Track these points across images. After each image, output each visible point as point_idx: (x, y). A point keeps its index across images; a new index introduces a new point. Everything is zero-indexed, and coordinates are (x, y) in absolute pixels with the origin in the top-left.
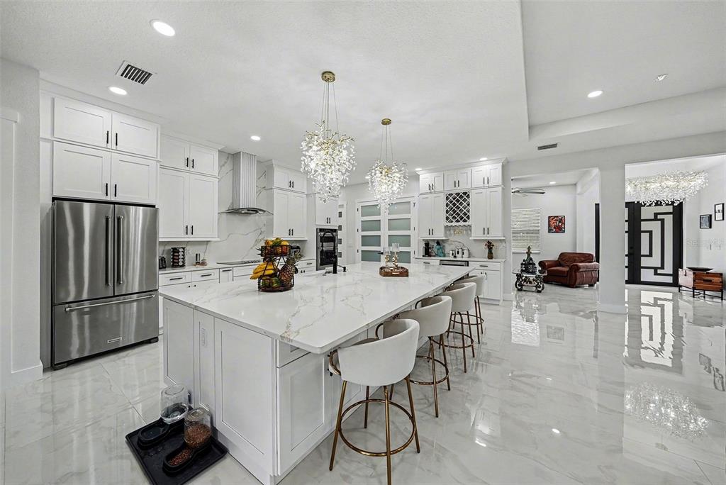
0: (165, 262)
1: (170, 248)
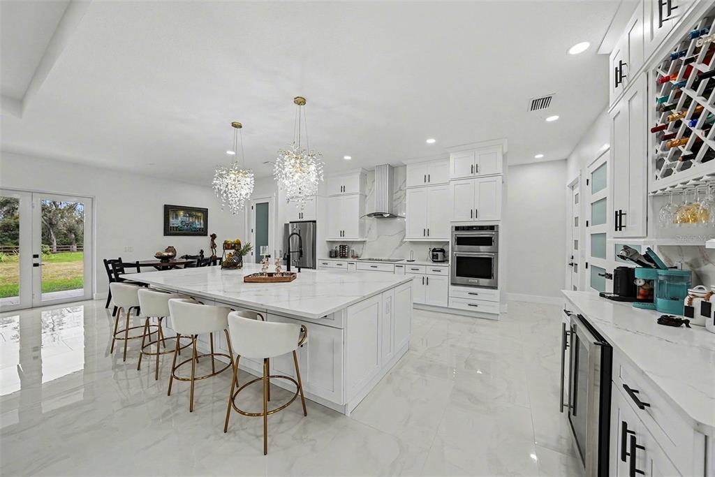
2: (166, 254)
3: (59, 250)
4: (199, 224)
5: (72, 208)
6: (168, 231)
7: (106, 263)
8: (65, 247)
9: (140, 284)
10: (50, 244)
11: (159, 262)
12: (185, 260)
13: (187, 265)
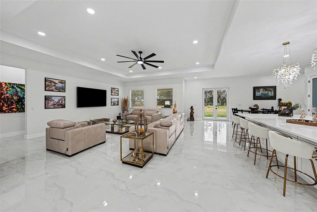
2: (253, 107)
3: (221, 105)
4: (271, 94)
5: (224, 91)
6: (255, 98)
7: (233, 109)
8: (222, 104)
9: (243, 117)
10: (219, 103)
11: (250, 110)
12: (262, 111)
13: (263, 113)
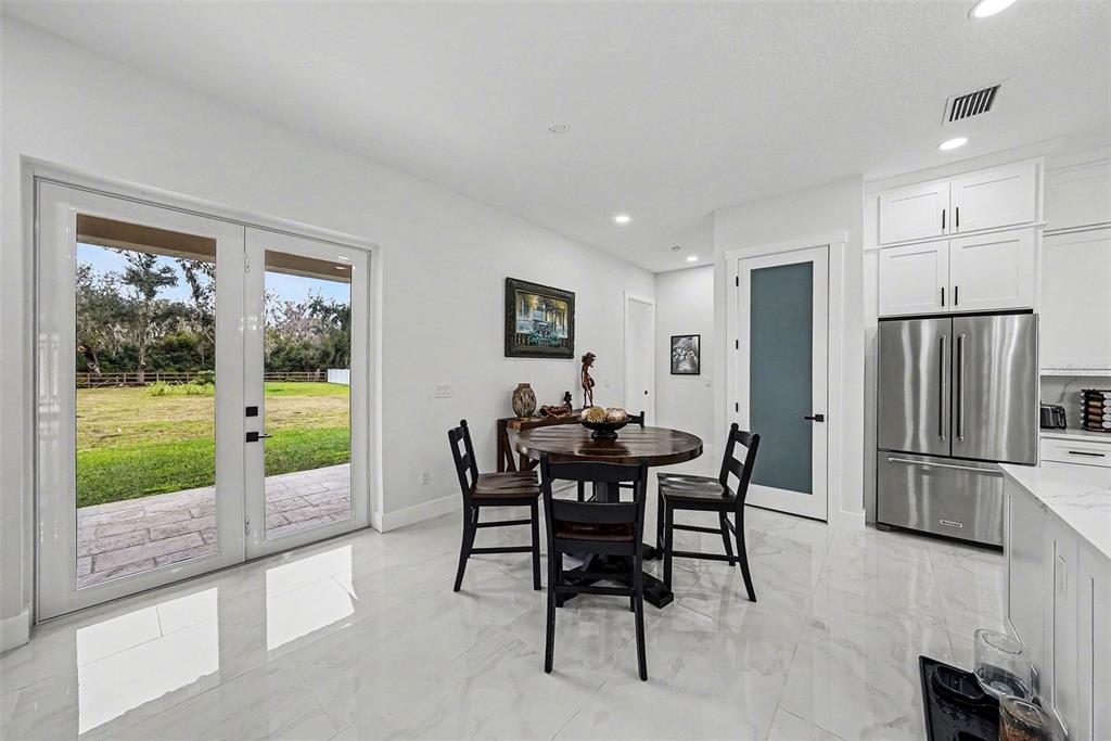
0: (1063, 416)
1: (1079, 390)
4: (560, 329)
